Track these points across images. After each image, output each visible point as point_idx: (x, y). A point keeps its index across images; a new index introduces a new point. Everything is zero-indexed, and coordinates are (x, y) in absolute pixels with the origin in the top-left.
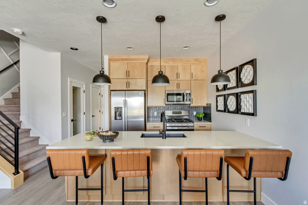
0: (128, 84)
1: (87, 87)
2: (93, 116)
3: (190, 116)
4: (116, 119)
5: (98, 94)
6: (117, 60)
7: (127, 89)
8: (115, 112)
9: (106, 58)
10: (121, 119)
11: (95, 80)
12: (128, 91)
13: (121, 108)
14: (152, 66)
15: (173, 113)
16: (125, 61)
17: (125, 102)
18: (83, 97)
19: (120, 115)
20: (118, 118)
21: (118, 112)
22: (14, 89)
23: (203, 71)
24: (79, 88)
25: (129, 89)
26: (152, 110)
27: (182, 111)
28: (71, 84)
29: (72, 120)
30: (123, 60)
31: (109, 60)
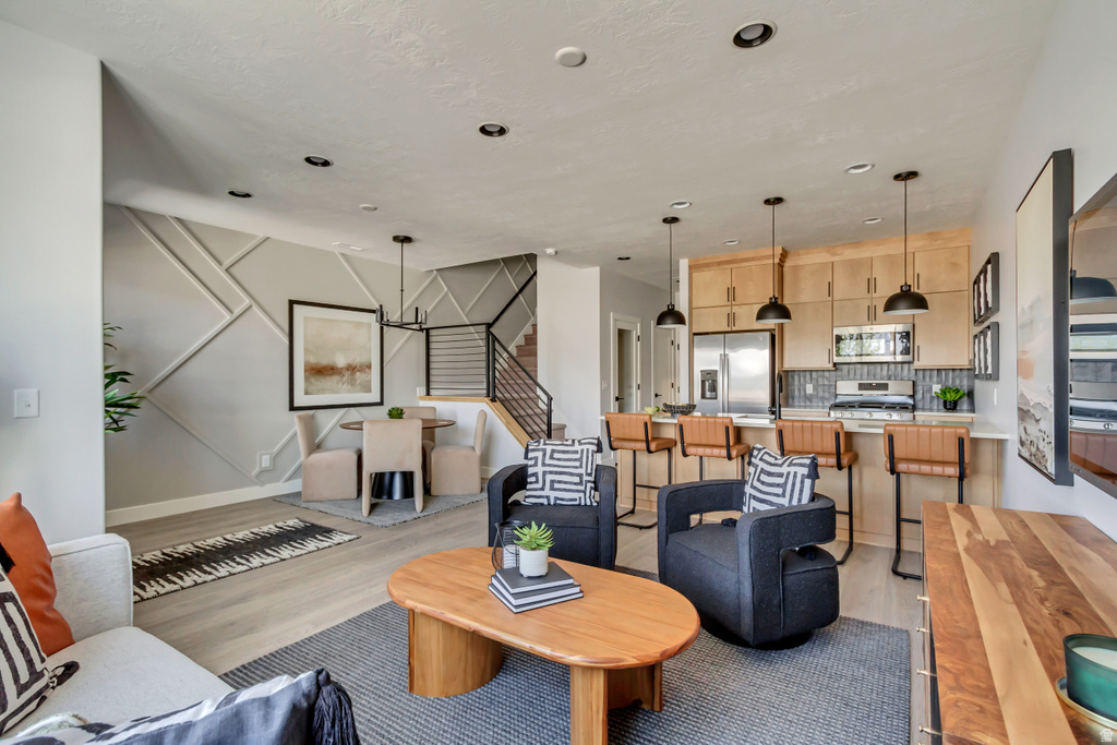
0: (731, 318)
1: (645, 329)
2: (656, 395)
3: (919, 396)
4: (703, 396)
5: (670, 343)
6: (707, 265)
7: (729, 329)
8: (703, 382)
9: (684, 264)
10: (716, 398)
11: (661, 320)
12: (731, 334)
13: (716, 371)
14: (796, 268)
15: (861, 387)
16: (726, 266)
17: (725, 361)
18: (635, 349)
19: (714, 389)
20: (708, 394)
21: (710, 382)
22: (527, 330)
23: (955, 265)
24: (629, 332)
25: (734, 329)
26: (796, 378)
27: (891, 384)
28: (615, 325)
29: (617, 399)
30: (720, 263)
31: (690, 267)
